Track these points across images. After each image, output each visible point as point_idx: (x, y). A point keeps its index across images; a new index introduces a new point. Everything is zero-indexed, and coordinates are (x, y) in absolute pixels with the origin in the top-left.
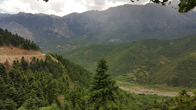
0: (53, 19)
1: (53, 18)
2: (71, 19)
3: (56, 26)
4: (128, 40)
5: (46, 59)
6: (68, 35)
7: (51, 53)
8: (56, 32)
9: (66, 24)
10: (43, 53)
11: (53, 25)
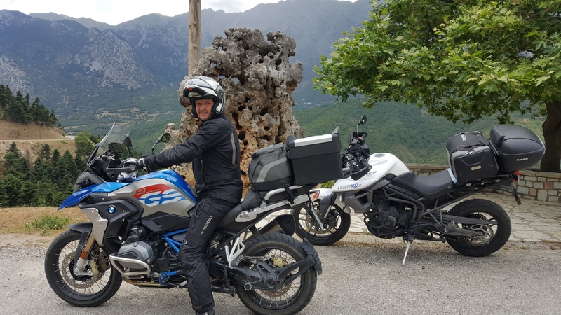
0: (86, 30)
1: (88, 27)
2: (142, 33)
3: (98, 52)
4: (307, 101)
5: (79, 152)
6: (134, 81)
7: (90, 134)
8: (98, 71)
9: (128, 46)
10: (68, 132)
11: (86, 49)
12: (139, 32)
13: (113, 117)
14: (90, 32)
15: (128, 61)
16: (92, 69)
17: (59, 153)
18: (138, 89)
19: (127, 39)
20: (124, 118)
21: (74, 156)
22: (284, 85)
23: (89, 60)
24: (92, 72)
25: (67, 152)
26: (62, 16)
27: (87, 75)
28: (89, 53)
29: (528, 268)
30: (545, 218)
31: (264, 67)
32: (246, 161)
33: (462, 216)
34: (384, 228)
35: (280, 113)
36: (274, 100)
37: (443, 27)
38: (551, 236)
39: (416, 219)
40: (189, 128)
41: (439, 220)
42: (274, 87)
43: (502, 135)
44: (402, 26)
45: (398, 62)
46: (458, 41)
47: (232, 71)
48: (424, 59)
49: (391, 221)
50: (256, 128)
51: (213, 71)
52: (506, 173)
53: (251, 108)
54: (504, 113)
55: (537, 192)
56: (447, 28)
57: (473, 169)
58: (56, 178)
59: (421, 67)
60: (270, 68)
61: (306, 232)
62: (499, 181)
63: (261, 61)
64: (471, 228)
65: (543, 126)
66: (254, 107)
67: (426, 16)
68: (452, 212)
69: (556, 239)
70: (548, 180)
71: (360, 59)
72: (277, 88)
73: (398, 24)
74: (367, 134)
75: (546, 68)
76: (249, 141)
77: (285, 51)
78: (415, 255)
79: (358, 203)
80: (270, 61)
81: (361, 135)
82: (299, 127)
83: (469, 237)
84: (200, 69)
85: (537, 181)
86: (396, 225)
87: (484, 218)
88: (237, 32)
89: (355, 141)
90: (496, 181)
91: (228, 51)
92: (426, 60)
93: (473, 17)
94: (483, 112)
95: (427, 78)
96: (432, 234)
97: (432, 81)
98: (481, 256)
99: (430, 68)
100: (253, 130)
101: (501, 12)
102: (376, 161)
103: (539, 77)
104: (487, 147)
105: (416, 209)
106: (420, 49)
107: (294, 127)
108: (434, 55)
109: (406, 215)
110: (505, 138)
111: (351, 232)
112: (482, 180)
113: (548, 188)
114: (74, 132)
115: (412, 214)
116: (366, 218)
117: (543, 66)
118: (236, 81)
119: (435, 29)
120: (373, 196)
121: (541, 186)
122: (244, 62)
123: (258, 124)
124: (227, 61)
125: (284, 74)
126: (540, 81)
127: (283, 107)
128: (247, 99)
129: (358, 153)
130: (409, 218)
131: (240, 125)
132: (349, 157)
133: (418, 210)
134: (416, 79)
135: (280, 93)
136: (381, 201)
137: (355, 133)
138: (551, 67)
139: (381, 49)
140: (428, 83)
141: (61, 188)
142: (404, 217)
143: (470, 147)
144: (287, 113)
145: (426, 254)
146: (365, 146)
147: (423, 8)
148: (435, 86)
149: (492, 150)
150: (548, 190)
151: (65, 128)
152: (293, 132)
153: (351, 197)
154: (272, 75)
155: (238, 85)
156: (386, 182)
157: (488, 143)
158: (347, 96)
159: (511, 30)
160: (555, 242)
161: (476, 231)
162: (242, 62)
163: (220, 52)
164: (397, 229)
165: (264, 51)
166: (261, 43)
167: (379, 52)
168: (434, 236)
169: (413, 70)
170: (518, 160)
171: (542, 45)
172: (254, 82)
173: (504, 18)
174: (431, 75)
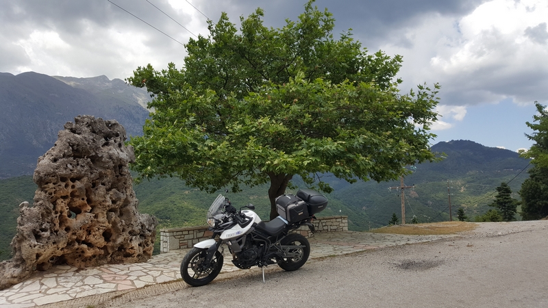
35: (126, 188)
36: (121, 177)
39: (267, 251)
43: (308, 194)
50: (110, 202)
53: (104, 184)
57: (299, 214)
60: (117, 150)
62: (306, 221)
63: (107, 144)
64: (293, 251)
72: (123, 167)
76: (99, 214)
77: (122, 136)
79: (238, 245)
80: (115, 144)
83: (293, 257)
88: (87, 119)
91: (83, 135)
96: (272, 260)
100: (107, 204)
104: (303, 201)
105: (266, 244)
109: (261, 249)
110: (311, 196)
112: (301, 221)
115: (264, 248)
120: (247, 238)
124: (84, 144)
127: (127, 183)
128: (101, 176)
131: (91, 200)
135: (126, 171)
143: (296, 202)
144: (130, 188)
149: (305, 203)
152: (134, 204)
153: (235, 242)
154: (120, 156)
156: (253, 228)
164: (255, 260)
166: (103, 130)
170: (319, 207)
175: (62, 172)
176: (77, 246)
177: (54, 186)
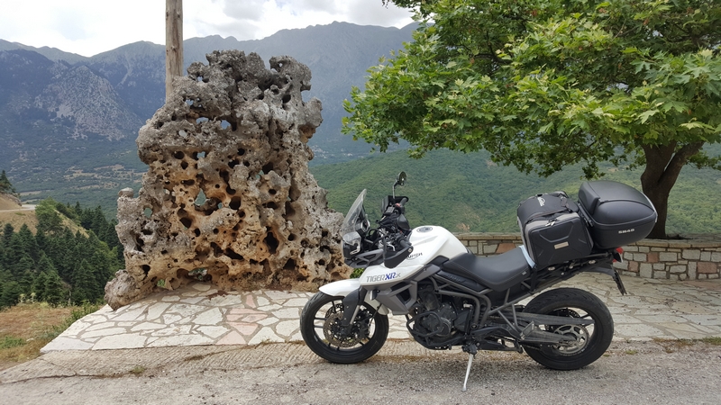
0: (51, 63)
1: (53, 60)
2: (126, 66)
3: (67, 92)
4: (347, 152)
5: (40, 226)
6: (117, 130)
7: (57, 202)
8: (67, 118)
9: (107, 85)
10: (25, 200)
11: (51, 89)
12: (123, 65)
13: (89, 178)
14: (56, 66)
15: (108, 104)
16: (59, 115)
17: (13, 229)
18: (122, 140)
19: (106, 74)
20: (103, 180)
21: (34, 231)
22: (295, 131)
23: (55, 102)
24: (59, 119)
25: (25, 226)
26: (16, 44)
27: (52, 123)
28: (55, 94)
29: (639, 385)
30: (653, 303)
31: (265, 104)
32: (242, 239)
33: (544, 314)
34: (435, 336)
35: (291, 169)
36: (281, 152)
37: (508, 48)
38: (664, 330)
39: (480, 320)
40: (153, 195)
41: (512, 321)
42: (281, 133)
43: (595, 196)
44: (456, 51)
45: (451, 97)
46: (528, 67)
47: (216, 110)
48: (485, 93)
49: (445, 325)
50: (255, 192)
51: (188, 111)
52: (604, 251)
53: (247, 164)
54: (590, 163)
55: (639, 266)
56: (514, 50)
57: (557, 247)
58: (9, 263)
59: (481, 104)
60: (274, 107)
61: (325, 345)
62: (593, 262)
63: (261, 97)
64: (558, 330)
65: (642, 179)
66: (252, 161)
67: (487, 37)
68: (531, 308)
69: (671, 334)
70: (653, 249)
71: (401, 94)
72: (285, 135)
73: (450, 49)
74: (407, 198)
75: (650, 100)
76: (246, 211)
77: (296, 82)
78: (481, 372)
79: (397, 301)
80: (273, 96)
81: (399, 200)
82: (319, 189)
83: (555, 344)
84: (168, 109)
85: (638, 252)
86: (452, 330)
87: (575, 315)
88: (225, 55)
89: (391, 210)
90: (590, 262)
91: (210, 83)
92: (488, 94)
93: (548, 33)
94: (564, 162)
95: (490, 118)
96: (503, 342)
97: (497, 122)
98: (573, 370)
99: (494, 104)
100: (250, 195)
101: (585, 26)
102: (421, 238)
103: (642, 111)
104: (575, 215)
105: (478, 306)
106: (479, 79)
107: (311, 189)
108: (498, 87)
109: (466, 315)
110: (601, 200)
111: (392, 339)
112: (571, 262)
113: (653, 261)
114: (34, 200)
115: (474, 313)
116: (409, 321)
117: (647, 97)
118: (225, 125)
119: (498, 52)
120: (418, 289)
121: (643, 258)
122: (235, 97)
123: (259, 186)
124: (209, 97)
125: (294, 114)
126: (645, 117)
127: (294, 161)
128: (242, 151)
129: (394, 228)
130: (470, 320)
131: (232, 188)
132: (383, 233)
133: (482, 307)
134: (475, 120)
135: (289, 141)
136: (430, 295)
137: (390, 198)
138: (656, 97)
139: (428, 80)
140: (491, 124)
141: (17, 275)
142: (463, 317)
143: (551, 215)
144: (301, 169)
145: (496, 370)
146: (402, 218)
147: (482, 25)
148: (502, 128)
149: (582, 219)
150: (652, 263)
151: (22, 194)
152: (311, 196)
153: (387, 293)
154: (277, 117)
155: (227, 130)
156: (435, 268)
157: (576, 209)
158: (386, 144)
159: (599, 49)
160: (670, 341)
161: (565, 334)
162: (232, 99)
163: (198, 85)
164: (455, 335)
165: (265, 83)
166: (260, 72)
167: (426, 84)
168: (507, 343)
169: (471, 108)
170: (620, 232)
171: (644, 66)
172: (250, 126)
173: (590, 33)
174: (496, 114)
175: (170, 143)
176: (211, 257)
177: (161, 165)
